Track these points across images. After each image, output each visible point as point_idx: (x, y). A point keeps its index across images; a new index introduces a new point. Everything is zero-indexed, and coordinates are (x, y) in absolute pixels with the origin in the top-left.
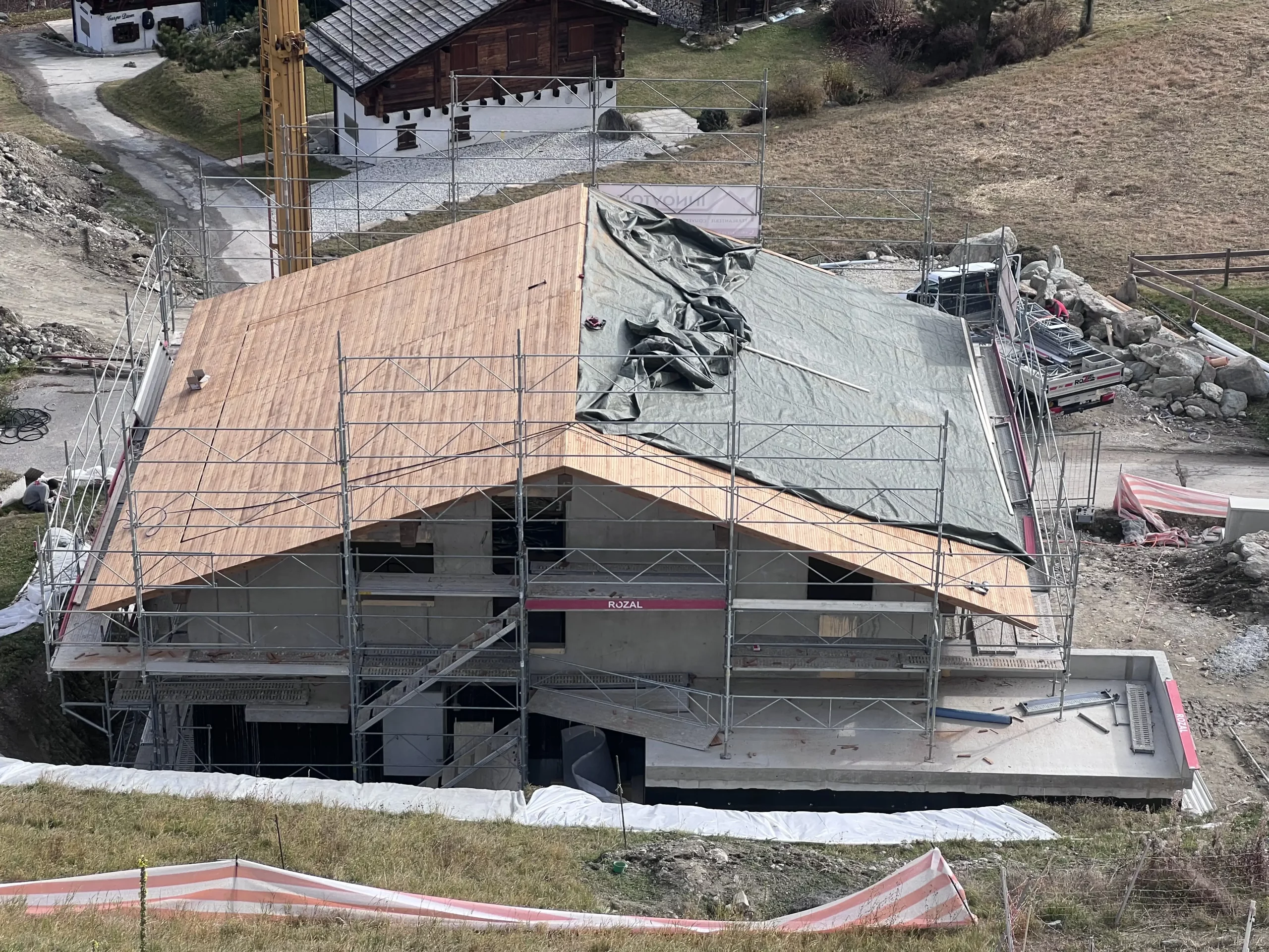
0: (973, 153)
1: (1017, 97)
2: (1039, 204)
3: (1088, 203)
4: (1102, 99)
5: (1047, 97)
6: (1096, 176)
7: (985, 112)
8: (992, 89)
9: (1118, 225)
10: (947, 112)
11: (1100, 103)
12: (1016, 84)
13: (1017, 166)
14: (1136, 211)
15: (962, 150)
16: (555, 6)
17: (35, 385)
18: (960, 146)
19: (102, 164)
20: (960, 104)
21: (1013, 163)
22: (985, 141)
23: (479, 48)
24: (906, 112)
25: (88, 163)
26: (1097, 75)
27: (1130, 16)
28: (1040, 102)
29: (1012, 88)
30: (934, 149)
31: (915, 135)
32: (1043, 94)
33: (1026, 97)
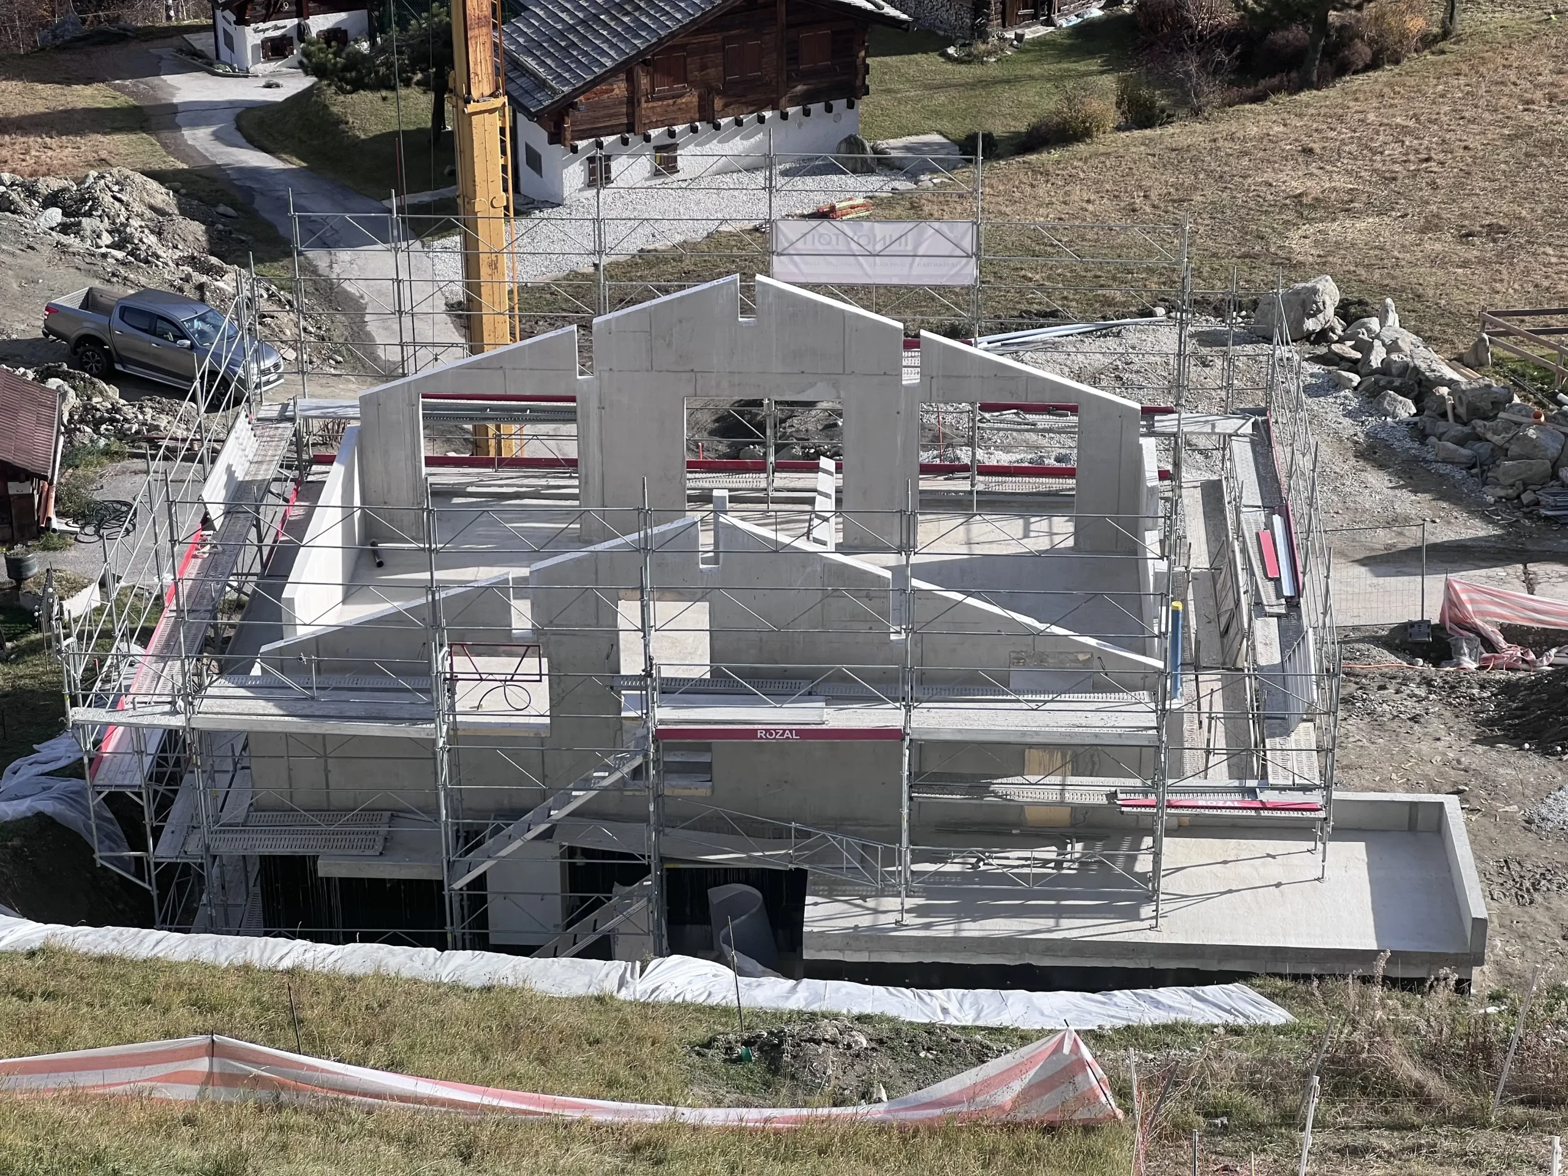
0: (1297, 186)
1: (1357, 117)
2: (1376, 247)
3: (1438, 247)
4: (1462, 118)
5: (1394, 116)
6: (1451, 214)
7: (1315, 135)
8: (1327, 106)
9: (1473, 274)
10: (1269, 135)
11: (1461, 122)
12: (1356, 100)
13: (1352, 201)
14: (1497, 256)
15: (1284, 182)
16: (782, 9)
17: (124, 473)
18: (1282, 176)
19: (233, 205)
20: (1285, 125)
21: (1347, 198)
22: (1315, 171)
23: (689, 60)
24: (1216, 136)
25: (215, 206)
26: (1459, 87)
27: (1507, 15)
28: (1385, 121)
29: (1351, 104)
30: (1250, 180)
31: (1226, 164)
32: (1391, 111)
33: (1369, 116)
